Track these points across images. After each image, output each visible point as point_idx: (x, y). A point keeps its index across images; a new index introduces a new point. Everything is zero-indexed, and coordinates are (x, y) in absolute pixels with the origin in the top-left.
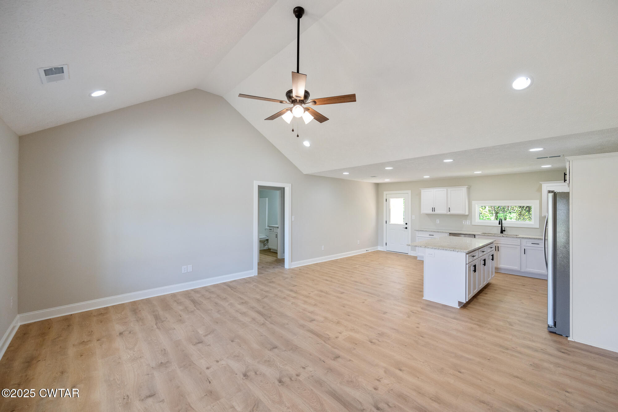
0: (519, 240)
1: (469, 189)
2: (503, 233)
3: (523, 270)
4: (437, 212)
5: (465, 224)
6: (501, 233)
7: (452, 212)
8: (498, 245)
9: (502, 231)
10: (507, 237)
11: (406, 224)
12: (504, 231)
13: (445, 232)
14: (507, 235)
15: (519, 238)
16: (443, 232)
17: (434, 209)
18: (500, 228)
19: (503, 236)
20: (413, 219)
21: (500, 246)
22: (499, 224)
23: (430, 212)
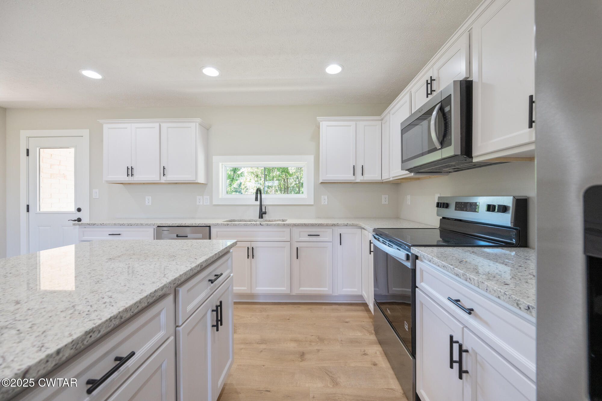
0: (287, 230)
1: (206, 129)
2: (262, 218)
3: (295, 292)
4: (138, 177)
5: (201, 203)
6: (259, 218)
7: (171, 177)
8: (254, 245)
9: (262, 214)
10: (267, 225)
11: (79, 210)
12: (265, 213)
13: (147, 225)
14: (270, 221)
15: (289, 225)
16: (142, 224)
17: (130, 171)
18: (258, 208)
19: (262, 223)
20: (94, 197)
21: (257, 247)
22: (256, 199)
23: (124, 178)
